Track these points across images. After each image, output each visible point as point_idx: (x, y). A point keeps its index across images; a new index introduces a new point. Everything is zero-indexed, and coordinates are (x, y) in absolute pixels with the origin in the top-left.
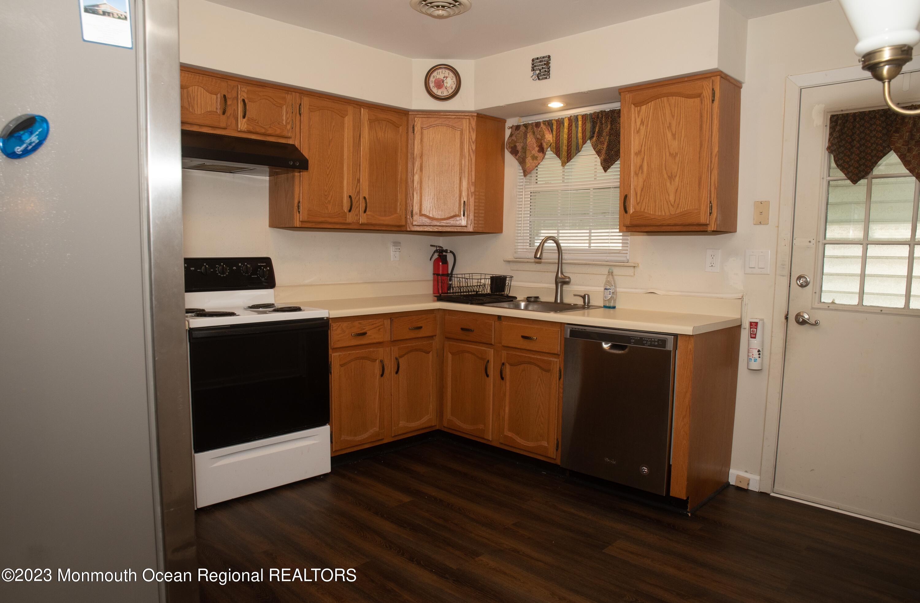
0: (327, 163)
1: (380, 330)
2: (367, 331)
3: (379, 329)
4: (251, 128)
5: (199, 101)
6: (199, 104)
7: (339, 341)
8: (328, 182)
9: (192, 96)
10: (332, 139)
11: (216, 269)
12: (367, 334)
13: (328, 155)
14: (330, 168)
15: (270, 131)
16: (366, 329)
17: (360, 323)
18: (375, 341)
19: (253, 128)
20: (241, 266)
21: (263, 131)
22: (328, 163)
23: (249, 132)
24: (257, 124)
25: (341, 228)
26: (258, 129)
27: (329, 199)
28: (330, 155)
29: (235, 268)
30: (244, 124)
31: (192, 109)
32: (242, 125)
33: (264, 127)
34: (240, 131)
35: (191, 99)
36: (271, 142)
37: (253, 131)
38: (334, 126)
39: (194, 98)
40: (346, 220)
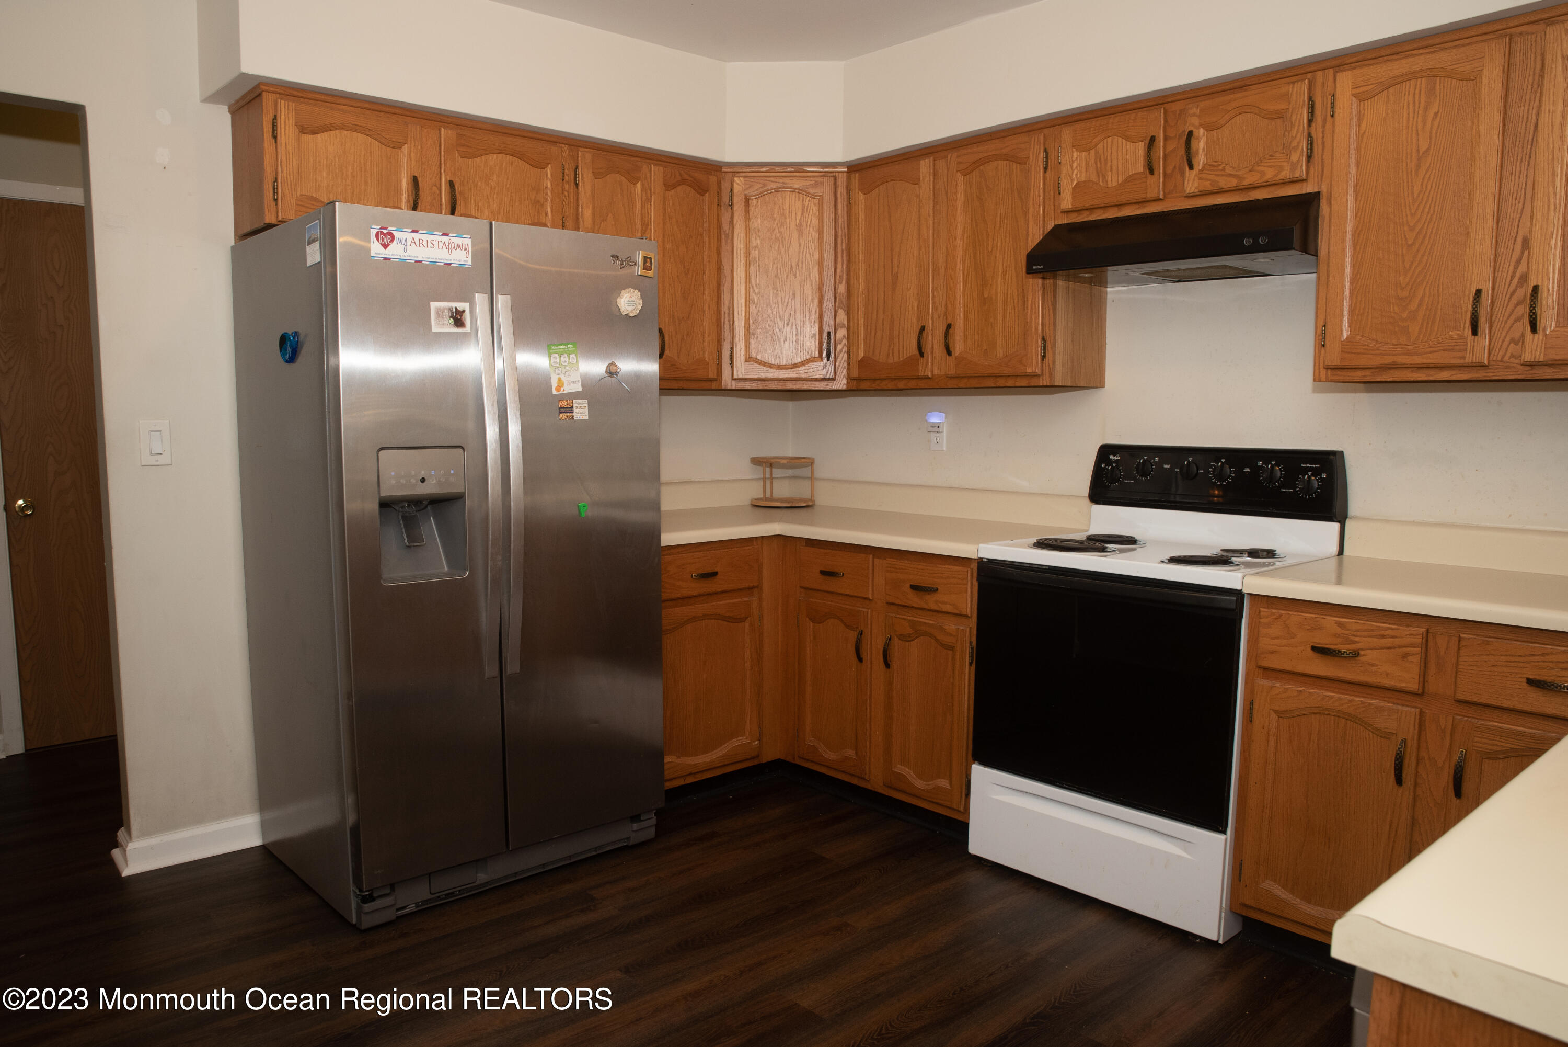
0: (1409, 218)
1: (1410, 658)
2: (1362, 650)
3: (1405, 656)
4: (1208, 186)
5: (1115, 162)
6: (1114, 168)
7: (1273, 652)
8: (1411, 264)
9: (1102, 159)
10: (1427, 150)
11: (1210, 470)
12: (1361, 658)
13: (1413, 193)
14: (1417, 229)
15: (1250, 180)
16: (1360, 644)
17: (1340, 625)
18: (1386, 682)
19: (1211, 184)
20: (1262, 466)
21: (1233, 182)
22: (1413, 215)
23: (1203, 194)
24: (1223, 173)
25: (1454, 378)
26: (1224, 183)
27: (1413, 306)
28: (1420, 192)
29: (1247, 470)
30: (1194, 180)
31: (1103, 182)
32: (1192, 182)
33: (1237, 173)
34: (1189, 197)
35: (1101, 164)
36: (1264, 199)
37: (1212, 189)
38: (1436, 114)
39: (1106, 160)
40: (1464, 358)
